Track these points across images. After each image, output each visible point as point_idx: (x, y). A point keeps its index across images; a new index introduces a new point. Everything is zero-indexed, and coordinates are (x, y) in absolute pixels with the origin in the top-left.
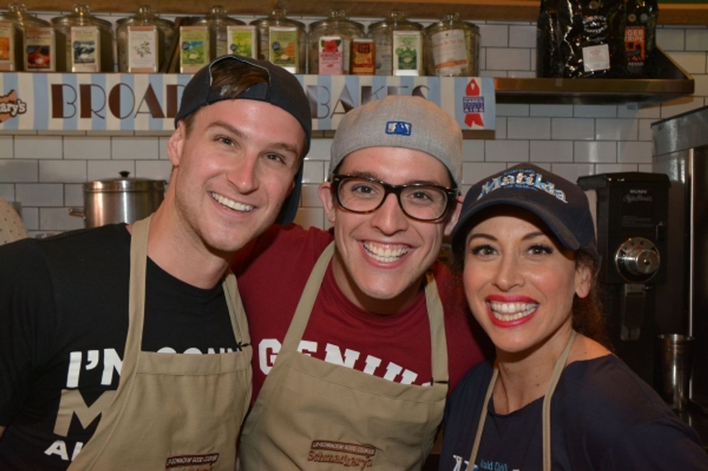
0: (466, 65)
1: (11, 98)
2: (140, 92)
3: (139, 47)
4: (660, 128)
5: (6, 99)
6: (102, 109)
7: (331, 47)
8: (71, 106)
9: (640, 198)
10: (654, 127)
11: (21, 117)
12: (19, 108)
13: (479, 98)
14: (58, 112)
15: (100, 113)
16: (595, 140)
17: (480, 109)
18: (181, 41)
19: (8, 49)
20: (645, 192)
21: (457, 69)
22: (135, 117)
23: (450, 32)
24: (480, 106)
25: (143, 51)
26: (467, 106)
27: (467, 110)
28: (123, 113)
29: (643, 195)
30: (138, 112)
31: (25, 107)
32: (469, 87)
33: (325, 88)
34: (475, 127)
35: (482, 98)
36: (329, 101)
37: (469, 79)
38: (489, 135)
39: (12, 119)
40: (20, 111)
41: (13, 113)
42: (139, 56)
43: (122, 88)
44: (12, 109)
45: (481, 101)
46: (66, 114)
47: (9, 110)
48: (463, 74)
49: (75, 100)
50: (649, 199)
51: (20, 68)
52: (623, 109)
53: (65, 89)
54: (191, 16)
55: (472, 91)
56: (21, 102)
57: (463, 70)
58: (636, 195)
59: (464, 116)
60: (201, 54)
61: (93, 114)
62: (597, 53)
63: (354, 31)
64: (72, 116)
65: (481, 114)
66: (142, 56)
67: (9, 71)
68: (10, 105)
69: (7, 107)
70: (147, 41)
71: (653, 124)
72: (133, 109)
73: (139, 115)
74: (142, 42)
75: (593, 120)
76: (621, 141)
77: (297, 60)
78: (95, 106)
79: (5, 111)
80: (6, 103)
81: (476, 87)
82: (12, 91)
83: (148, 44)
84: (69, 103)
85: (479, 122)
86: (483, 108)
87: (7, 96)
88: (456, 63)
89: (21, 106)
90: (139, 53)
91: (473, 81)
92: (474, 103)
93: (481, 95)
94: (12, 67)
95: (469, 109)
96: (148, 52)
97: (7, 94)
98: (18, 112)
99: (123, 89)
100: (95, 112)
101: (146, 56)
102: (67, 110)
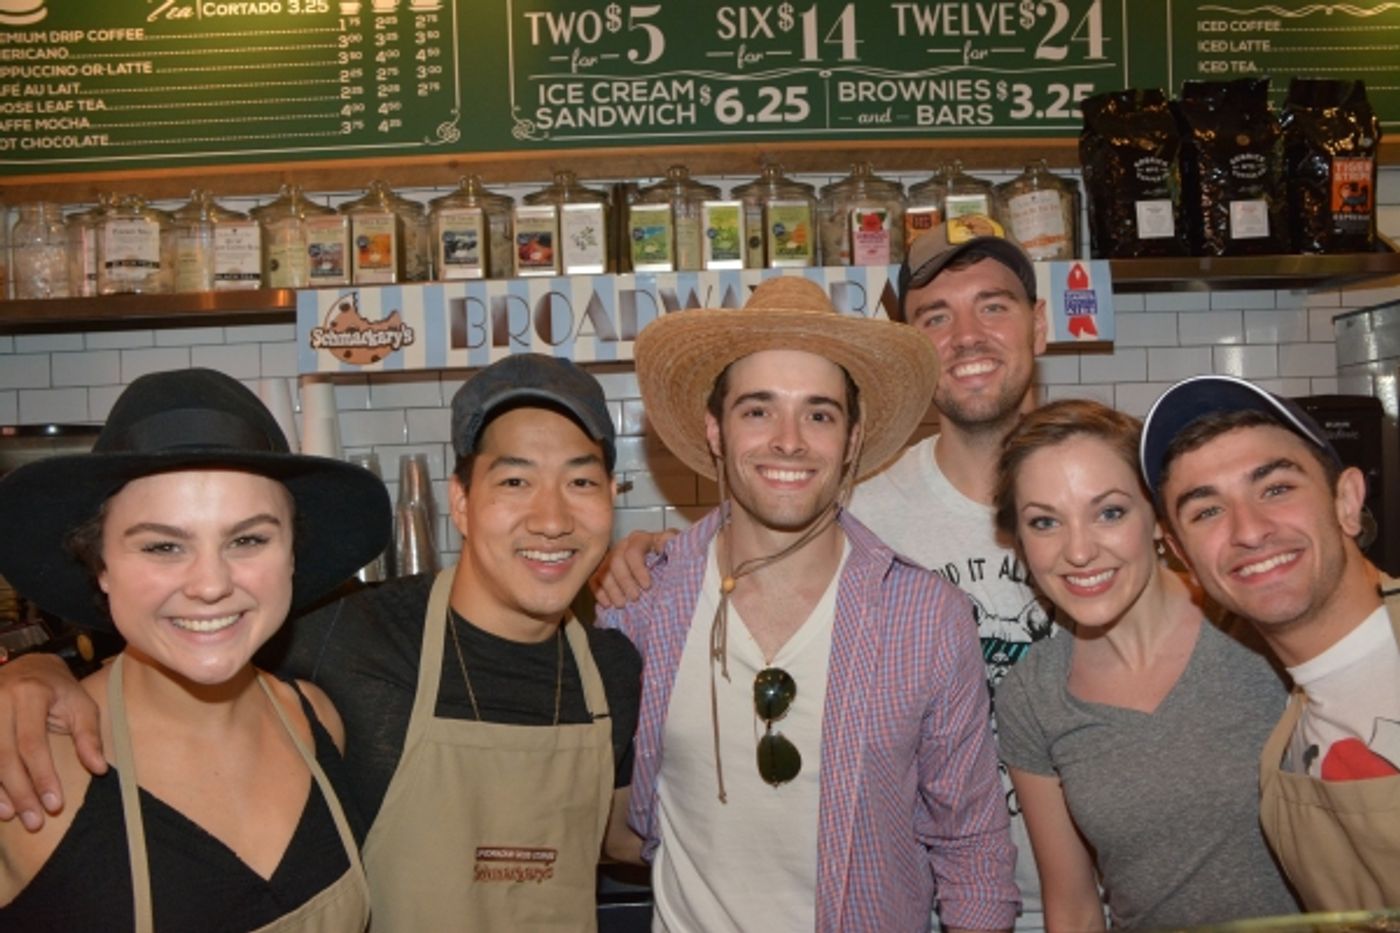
0: (1063, 244)
1: (393, 322)
2: (580, 305)
3: (578, 234)
4: (1349, 324)
5: (385, 326)
6: (524, 332)
7: (872, 223)
8: (478, 330)
9: (1339, 434)
10: (1337, 322)
11: (406, 350)
12: (403, 338)
13: (1087, 291)
14: (459, 341)
15: (521, 339)
16: (1244, 344)
17: (1092, 310)
18: (632, 226)
19: (388, 251)
20: (1347, 424)
21: (1052, 250)
22: (576, 339)
23: (1037, 194)
24: (1090, 304)
25: (586, 242)
26: (1070, 305)
27: (1071, 311)
28: (556, 338)
29: (1346, 430)
30: (579, 335)
31: (412, 335)
32: (1072, 275)
33: (857, 284)
34: (1084, 337)
35: (1093, 292)
36: (865, 303)
37: (1072, 264)
38: (1106, 347)
39: (393, 354)
40: (406, 341)
41: (396, 345)
42: (578, 250)
43: (554, 298)
44: (393, 339)
45: (1091, 297)
46: (471, 342)
47: (389, 340)
48: (1060, 257)
49: (485, 320)
50: (1354, 435)
51: (403, 278)
52: (1284, 295)
53: (470, 305)
54: (627, 181)
55: (1077, 282)
56: (406, 328)
57: (1060, 250)
58: (1335, 430)
59: (1066, 320)
60: (663, 245)
61: (511, 340)
62: (1251, 210)
63: (890, 195)
64: (482, 344)
65: (1093, 318)
66: (583, 248)
67: (390, 284)
68: (390, 334)
69: (386, 337)
70: (590, 227)
71: (1335, 318)
72: (571, 329)
73: (580, 339)
74: (583, 228)
75: (1239, 314)
76: (1285, 344)
77: (810, 250)
78: (514, 328)
79: (384, 342)
80: (385, 331)
81: (1083, 275)
82: (394, 313)
83: (591, 230)
84: (476, 326)
85: (1091, 330)
86: (1096, 308)
87: (387, 320)
88: (1048, 240)
89: (407, 334)
90: (578, 244)
91: (1078, 267)
92: (1082, 301)
93: (1090, 288)
94: (393, 278)
95: (1074, 310)
96: (592, 242)
97: (386, 316)
98: (402, 344)
99: (556, 303)
100: (515, 338)
101: (590, 249)
102: (473, 336)
